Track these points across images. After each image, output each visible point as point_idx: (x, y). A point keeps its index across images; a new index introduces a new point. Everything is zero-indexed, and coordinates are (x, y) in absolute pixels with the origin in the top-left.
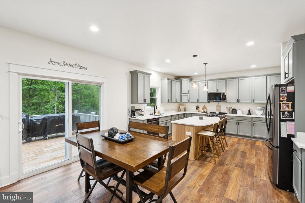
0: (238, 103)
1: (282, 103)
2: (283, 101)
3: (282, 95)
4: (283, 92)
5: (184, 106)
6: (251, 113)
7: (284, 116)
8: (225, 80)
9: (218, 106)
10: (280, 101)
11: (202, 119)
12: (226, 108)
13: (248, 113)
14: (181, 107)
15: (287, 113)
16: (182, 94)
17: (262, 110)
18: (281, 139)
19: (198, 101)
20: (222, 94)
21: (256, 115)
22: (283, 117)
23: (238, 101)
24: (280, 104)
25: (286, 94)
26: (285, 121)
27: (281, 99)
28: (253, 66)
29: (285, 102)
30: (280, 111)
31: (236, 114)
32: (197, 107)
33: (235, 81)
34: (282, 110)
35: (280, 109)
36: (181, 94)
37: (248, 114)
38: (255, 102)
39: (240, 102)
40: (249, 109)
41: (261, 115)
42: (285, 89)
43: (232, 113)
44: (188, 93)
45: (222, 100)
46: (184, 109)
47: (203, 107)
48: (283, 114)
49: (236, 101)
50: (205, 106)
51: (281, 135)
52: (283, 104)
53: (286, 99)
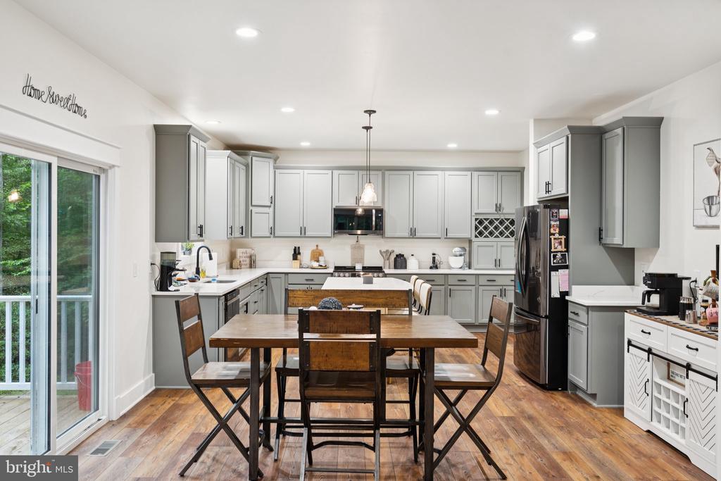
0: (413, 238)
1: (552, 237)
2: (554, 234)
3: (553, 223)
4: (555, 219)
5: (249, 250)
6: (438, 266)
7: (555, 261)
8: (380, 173)
9: (358, 248)
10: (551, 234)
11: (372, 283)
12: (379, 253)
13: (431, 265)
14: (240, 252)
15: (559, 255)
16: (255, 210)
17: (461, 255)
18: (553, 300)
19: (303, 231)
20: (374, 211)
21: (450, 268)
22: (554, 263)
23: (413, 234)
24: (550, 239)
25: (558, 223)
26: (556, 269)
27: (552, 231)
28: (452, 146)
29: (557, 236)
30: (551, 252)
31: (406, 268)
32: (296, 254)
33: (404, 178)
34: (553, 250)
35: (551, 248)
36: (251, 208)
37: (431, 268)
38: (449, 235)
39: (418, 235)
40: (434, 254)
41: (461, 268)
42: (556, 213)
43: (396, 267)
44: (270, 207)
45: (374, 229)
46: (248, 260)
47: (313, 252)
48: (555, 257)
49: (407, 234)
50: (319, 248)
51: (552, 295)
52: (555, 239)
53: (557, 231)
